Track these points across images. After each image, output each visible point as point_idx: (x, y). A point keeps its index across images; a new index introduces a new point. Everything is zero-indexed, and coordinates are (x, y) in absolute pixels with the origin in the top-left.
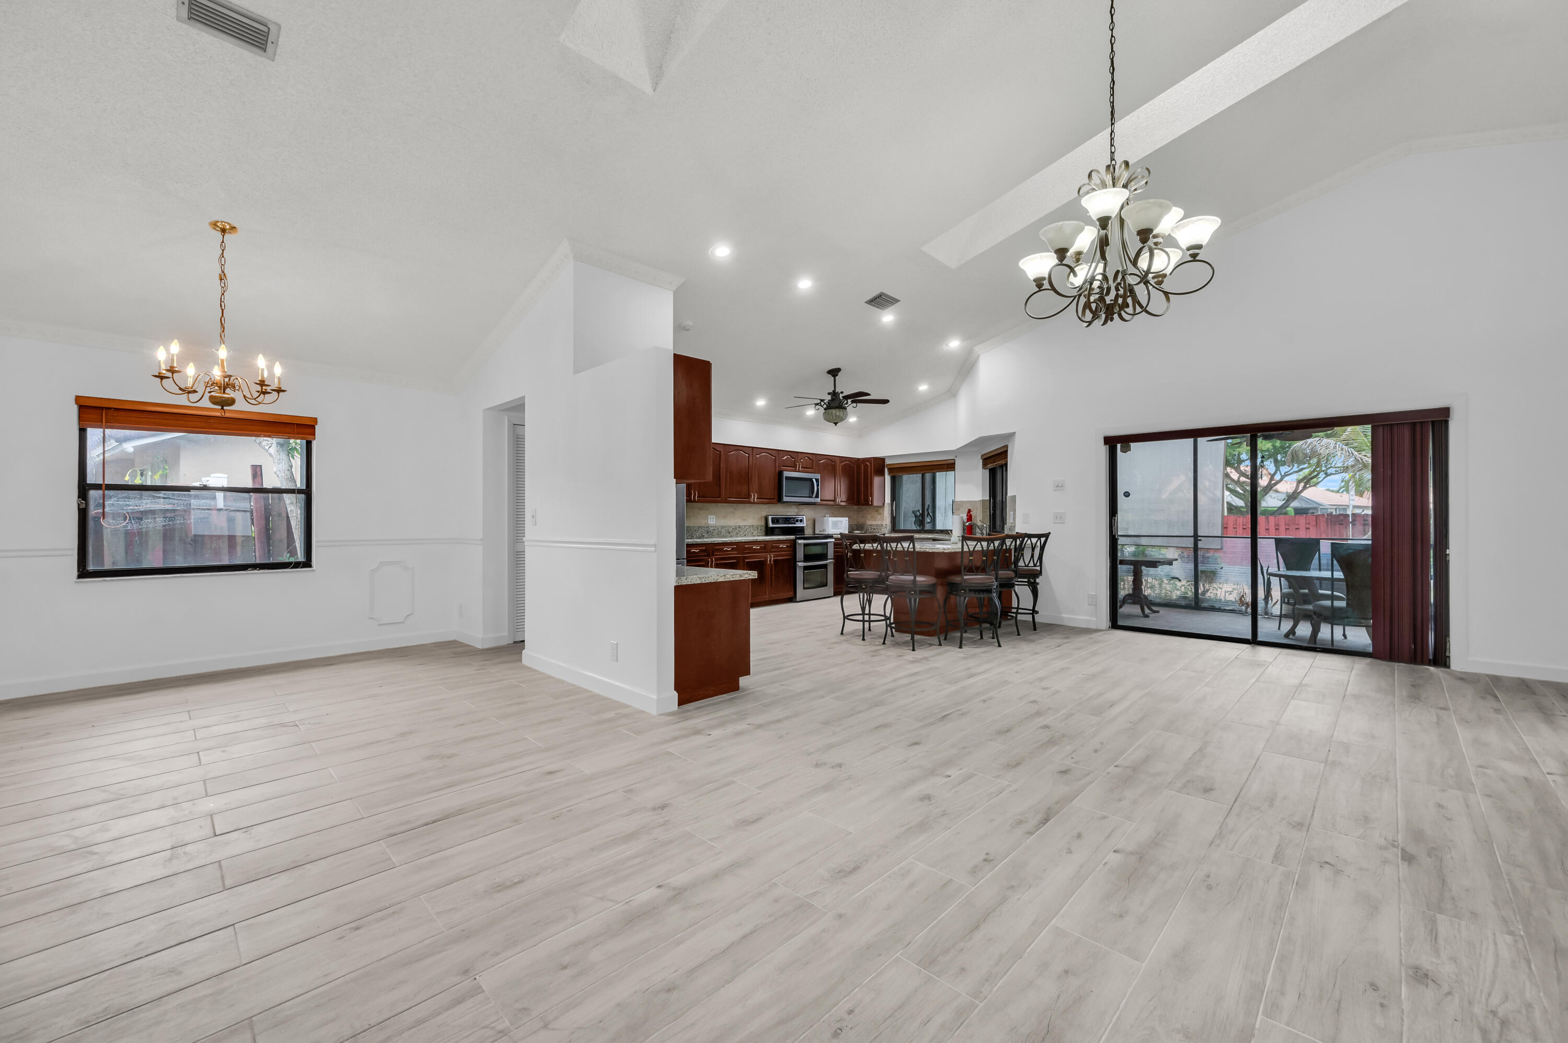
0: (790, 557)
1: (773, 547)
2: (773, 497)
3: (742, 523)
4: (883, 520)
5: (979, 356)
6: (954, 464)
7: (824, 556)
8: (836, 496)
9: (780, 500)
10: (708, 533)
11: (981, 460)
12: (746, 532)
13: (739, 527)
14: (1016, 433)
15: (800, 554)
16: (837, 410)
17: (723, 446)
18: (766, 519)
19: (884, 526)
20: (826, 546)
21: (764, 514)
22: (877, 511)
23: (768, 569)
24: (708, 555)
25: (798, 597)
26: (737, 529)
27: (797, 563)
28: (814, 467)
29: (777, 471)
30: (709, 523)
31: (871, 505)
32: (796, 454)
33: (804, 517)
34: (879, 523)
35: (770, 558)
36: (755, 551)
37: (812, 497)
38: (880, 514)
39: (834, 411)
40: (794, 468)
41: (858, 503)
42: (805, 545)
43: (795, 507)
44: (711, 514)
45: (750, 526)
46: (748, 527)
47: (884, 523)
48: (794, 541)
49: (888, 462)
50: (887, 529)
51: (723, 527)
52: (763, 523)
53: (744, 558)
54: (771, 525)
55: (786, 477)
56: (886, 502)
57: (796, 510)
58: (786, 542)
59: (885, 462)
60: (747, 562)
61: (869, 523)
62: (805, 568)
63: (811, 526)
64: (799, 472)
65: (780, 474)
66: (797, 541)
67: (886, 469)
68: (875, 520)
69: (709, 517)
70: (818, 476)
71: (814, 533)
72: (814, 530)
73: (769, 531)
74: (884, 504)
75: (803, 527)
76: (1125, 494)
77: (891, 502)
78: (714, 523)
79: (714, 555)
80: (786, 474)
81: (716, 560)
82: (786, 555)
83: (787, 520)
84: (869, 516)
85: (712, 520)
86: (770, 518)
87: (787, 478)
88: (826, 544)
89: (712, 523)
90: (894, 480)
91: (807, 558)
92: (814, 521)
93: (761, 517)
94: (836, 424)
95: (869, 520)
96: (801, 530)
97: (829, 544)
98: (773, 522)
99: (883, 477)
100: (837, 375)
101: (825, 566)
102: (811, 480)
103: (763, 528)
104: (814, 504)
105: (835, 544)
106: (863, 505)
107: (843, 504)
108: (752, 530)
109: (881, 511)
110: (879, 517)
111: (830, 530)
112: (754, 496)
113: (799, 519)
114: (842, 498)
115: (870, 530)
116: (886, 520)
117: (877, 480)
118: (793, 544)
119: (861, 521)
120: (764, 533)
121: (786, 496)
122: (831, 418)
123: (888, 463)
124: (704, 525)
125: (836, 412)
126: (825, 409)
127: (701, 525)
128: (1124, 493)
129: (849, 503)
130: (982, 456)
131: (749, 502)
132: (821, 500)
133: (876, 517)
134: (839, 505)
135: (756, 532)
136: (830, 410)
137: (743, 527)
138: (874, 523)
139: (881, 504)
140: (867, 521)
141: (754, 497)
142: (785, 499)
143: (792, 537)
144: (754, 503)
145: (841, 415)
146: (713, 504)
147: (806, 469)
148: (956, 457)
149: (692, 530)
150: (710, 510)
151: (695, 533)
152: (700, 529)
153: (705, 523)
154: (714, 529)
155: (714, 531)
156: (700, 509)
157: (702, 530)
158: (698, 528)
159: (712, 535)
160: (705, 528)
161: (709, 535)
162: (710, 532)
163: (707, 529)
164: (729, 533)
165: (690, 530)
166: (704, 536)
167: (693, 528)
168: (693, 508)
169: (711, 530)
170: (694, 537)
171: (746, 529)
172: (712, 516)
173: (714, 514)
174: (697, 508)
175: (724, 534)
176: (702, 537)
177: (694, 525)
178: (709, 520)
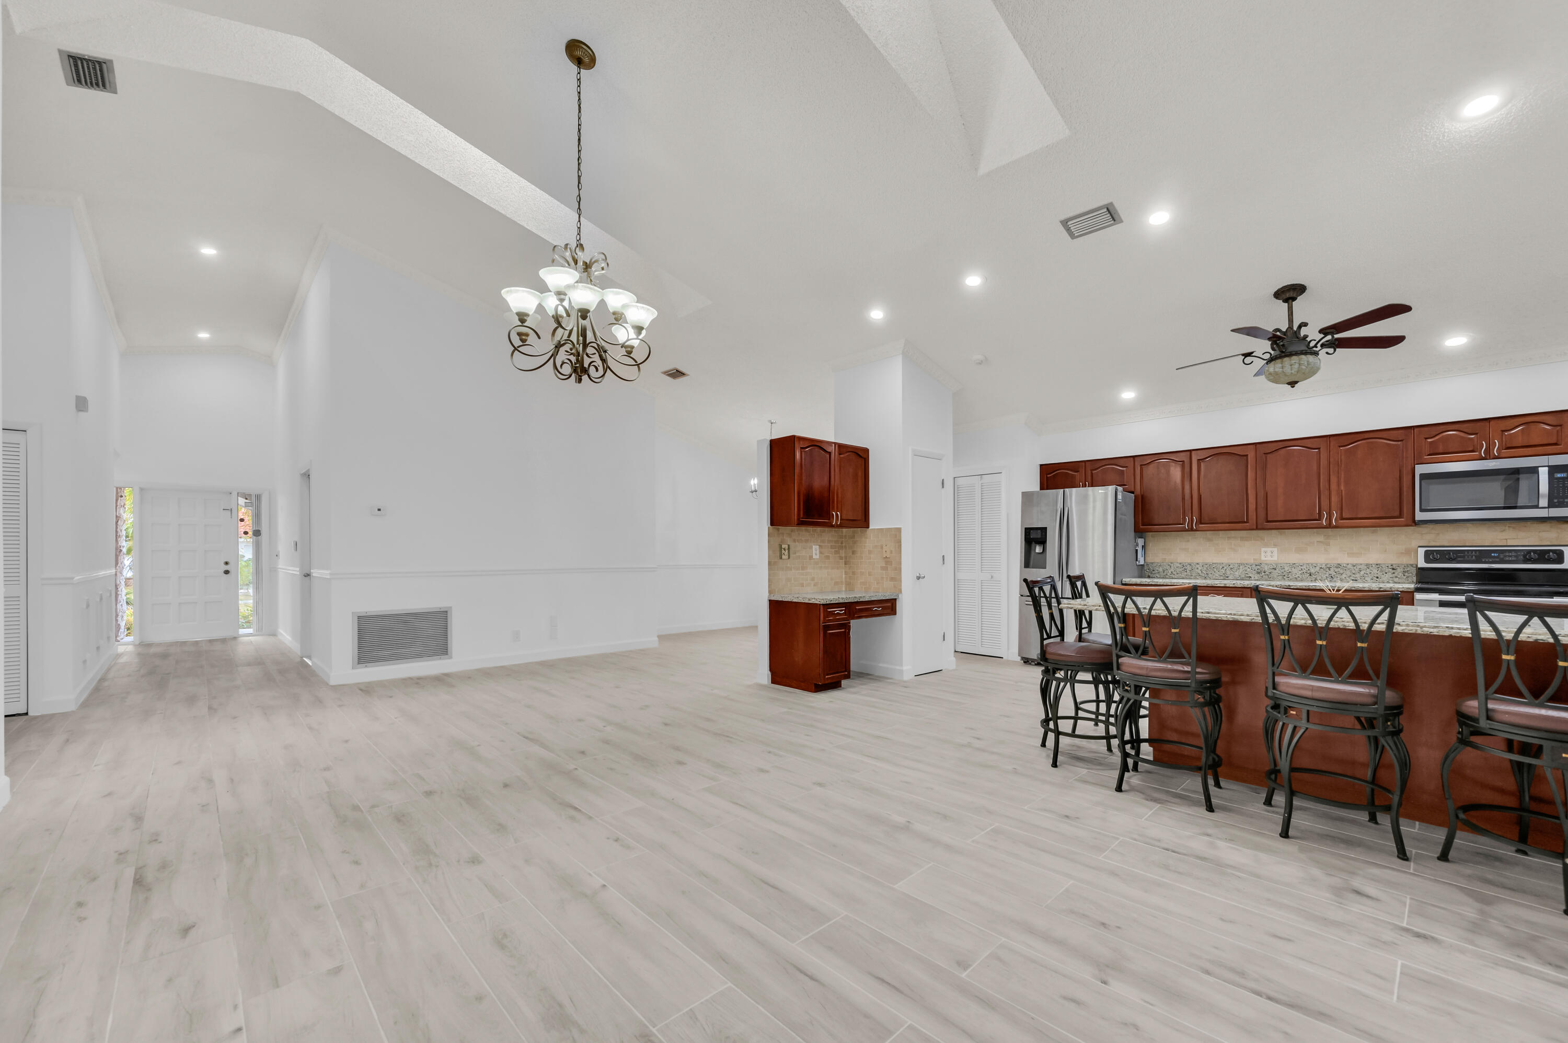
3: (1345, 559)
10: (1259, 573)
12: (1358, 575)
13: (1338, 566)
18: (1413, 555)
26: (1331, 570)
32: (1483, 424)
40: (1473, 452)
44: (1266, 546)
45: (1369, 565)
46: (1363, 567)
51: (1294, 565)
52: (1413, 560)
54: (1421, 564)
69: (1263, 550)
78: (1275, 559)
85: (1269, 554)
89: (1269, 558)
93: (1409, 550)
98: (1430, 558)
103: (1414, 571)
108: (1375, 571)
120: (1414, 579)
124: (1251, 561)
127: (1246, 562)
131: (1319, 527)
135: (1390, 575)
137: (1349, 566)
147: (1522, 449)
149: (1225, 568)
150: (1264, 540)
151: (1232, 572)
152: (1241, 567)
153: (1254, 559)
154: (1272, 567)
155: (1273, 570)
156: (1242, 539)
157: (1246, 568)
158: (1236, 565)
159: (1270, 576)
160: (1254, 566)
161: (1262, 577)
162: (1265, 572)
163: (1258, 567)
164: (1310, 575)
165: (1221, 567)
166: (1250, 577)
167: (1227, 566)
168: (1229, 538)
169: (1266, 569)
170: (1229, 578)
171: (1357, 570)
172: (1269, 550)
173: (1275, 546)
174: (1235, 538)
175: (1296, 576)
176: (1248, 579)
177: (1231, 561)
178: (1263, 554)
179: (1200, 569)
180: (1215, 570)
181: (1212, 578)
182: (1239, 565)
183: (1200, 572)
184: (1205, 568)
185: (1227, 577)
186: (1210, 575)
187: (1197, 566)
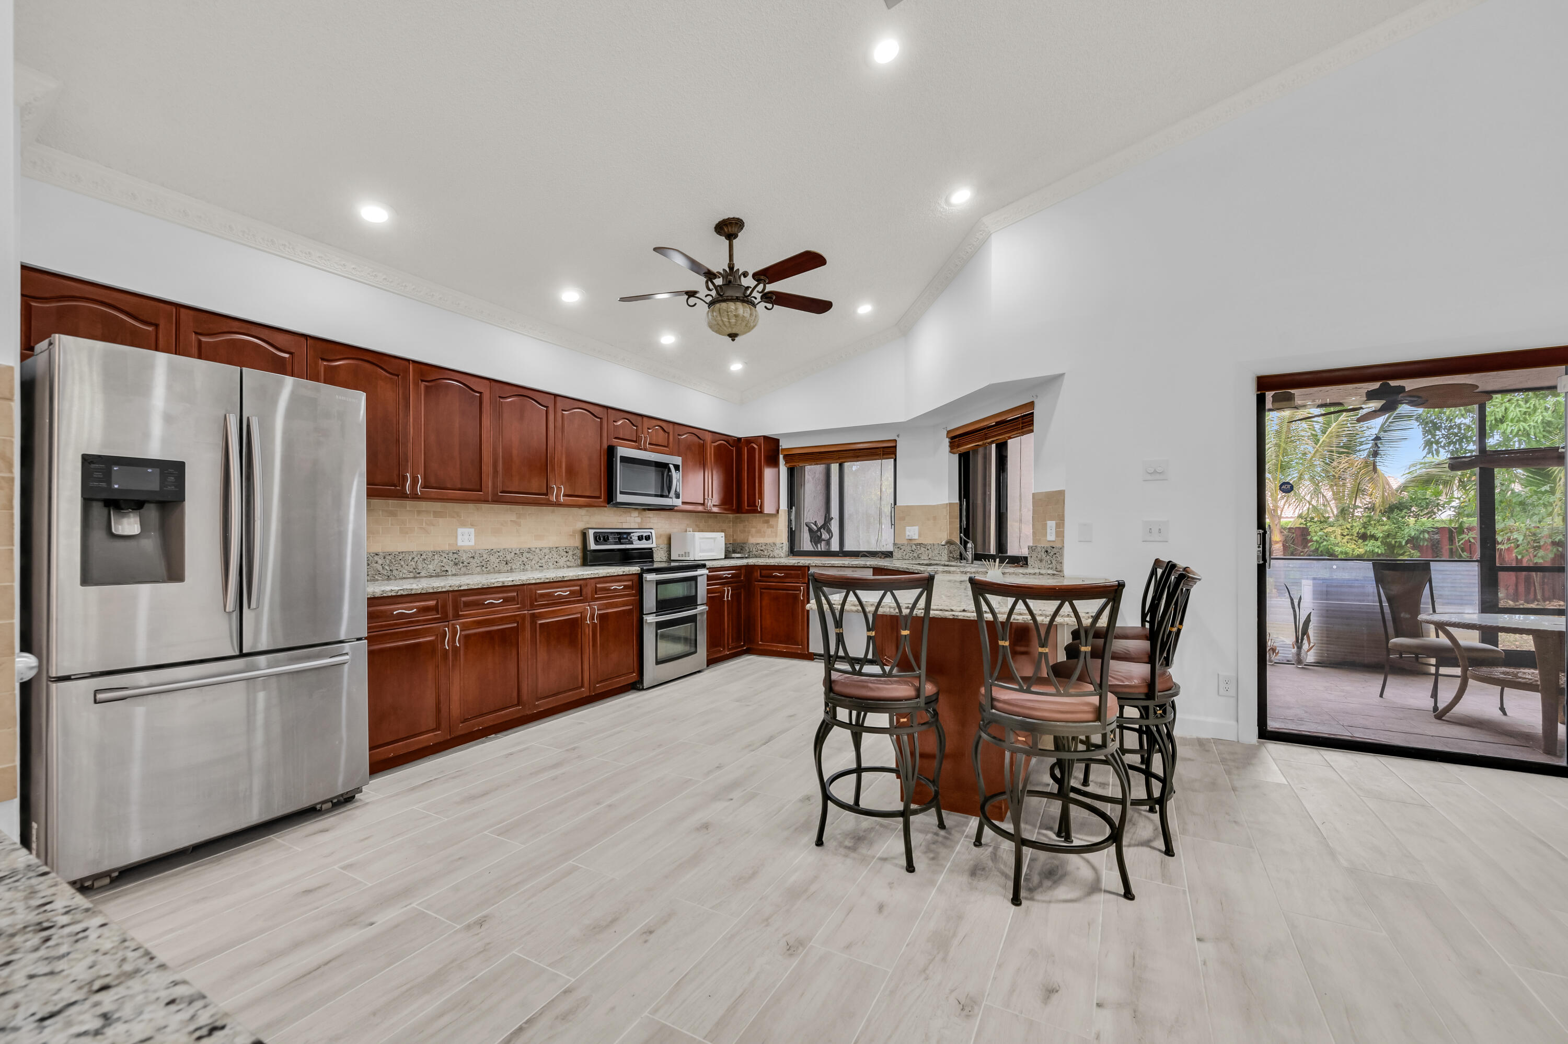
0: (631, 607)
1: (596, 590)
2: (597, 494)
3: (534, 544)
4: (776, 536)
5: (989, 235)
6: (895, 447)
7: (691, 601)
8: (706, 497)
9: (610, 498)
10: (456, 564)
11: (947, 440)
12: (543, 561)
13: (529, 551)
14: (1066, 376)
15: (650, 602)
16: (739, 304)
17: (488, 382)
18: (584, 535)
19: (779, 546)
20: (693, 583)
21: (581, 526)
22: (767, 522)
23: (589, 632)
24: (445, 619)
25: (647, 680)
26: (524, 556)
27: (645, 617)
28: (671, 445)
29: (605, 446)
30: (460, 543)
31: (761, 512)
32: (640, 418)
33: (653, 531)
34: (769, 540)
35: (591, 611)
36: (560, 601)
37: (667, 497)
38: (772, 527)
39: (732, 306)
40: (636, 442)
41: (739, 510)
42: (659, 583)
43: (635, 514)
44: (463, 525)
45: (550, 549)
46: (547, 551)
47: (778, 541)
48: (640, 576)
49: (784, 444)
50: (784, 551)
51: (491, 552)
52: (577, 542)
53: (534, 617)
54: (592, 546)
55: (621, 457)
56: (781, 508)
57: (639, 520)
58: (625, 578)
59: (778, 446)
60: (540, 624)
61: (752, 540)
62: (660, 625)
63: (664, 546)
64: (645, 450)
65: (611, 451)
66: (644, 575)
67: (781, 457)
68: (763, 536)
69: (460, 531)
70: (678, 460)
71: (670, 560)
72: (670, 555)
73: (589, 558)
74: (778, 511)
75: (651, 549)
76: (1289, 486)
77: (788, 508)
78: (472, 543)
79: (457, 616)
80: (623, 451)
81: (464, 627)
82: (624, 604)
83: (622, 537)
84: (753, 530)
85: (466, 537)
86: (591, 533)
87: (625, 460)
88: (694, 579)
89: (466, 543)
90: (791, 472)
91: (663, 606)
92: (669, 539)
93: (574, 532)
94: (733, 336)
95: (753, 537)
96: (647, 555)
97: (699, 579)
98: (597, 540)
99: (777, 469)
100: (736, 236)
101: (693, 619)
102: (664, 466)
103: (579, 553)
104: (670, 509)
105: (709, 578)
106: (748, 512)
107: (715, 510)
108: (555, 556)
109: (772, 521)
110: (769, 531)
111: (697, 554)
112: (559, 489)
113: (645, 534)
114: (713, 501)
115: (755, 552)
116: (782, 537)
117: (768, 473)
118: (638, 582)
119: (740, 538)
120: (579, 562)
121: (621, 493)
122: (725, 320)
123: (784, 447)
124: (446, 548)
125: (736, 309)
126: (711, 304)
127: (438, 549)
128: (1281, 486)
129: (725, 509)
130: (949, 432)
131: (549, 504)
132: (683, 503)
133: (765, 532)
134: (710, 512)
135: (564, 559)
136: (724, 305)
137: (537, 551)
138: (761, 540)
139: (774, 512)
140: (750, 537)
141: (559, 491)
142: (621, 498)
143: (635, 569)
144: (558, 504)
145: (747, 315)
146: (471, 506)
147: (655, 446)
148: (898, 436)
149: (415, 560)
150: (461, 518)
151: (425, 565)
152: (436, 557)
153: (449, 544)
154: (470, 556)
155: (471, 560)
156: (437, 514)
157: (442, 558)
158: (431, 554)
159: (468, 568)
160: (451, 554)
161: (460, 569)
162: (463, 563)
163: (456, 556)
164: (507, 564)
165: (410, 559)
166: (447, 571)
167: (419, 556)
168: (419, 512)
169: (464, 558)
170: (422, 574)
171: (543, 554)
172: (466, 530)
173: (472, 525)
174: (427, 512)
175: (494, 566)
176: (444, 573)
177: (422, 549)
178: (460, 537)
179: (380, 562)
180: (402, 563)
181: (397, 577)
182: (434, 553)
183: (380, 568)
184: (388, 561)
185: (419, 573)
186: (395, 572)
187: (376, 558)
